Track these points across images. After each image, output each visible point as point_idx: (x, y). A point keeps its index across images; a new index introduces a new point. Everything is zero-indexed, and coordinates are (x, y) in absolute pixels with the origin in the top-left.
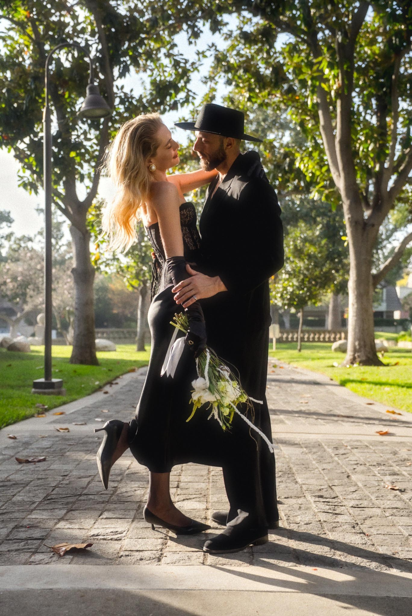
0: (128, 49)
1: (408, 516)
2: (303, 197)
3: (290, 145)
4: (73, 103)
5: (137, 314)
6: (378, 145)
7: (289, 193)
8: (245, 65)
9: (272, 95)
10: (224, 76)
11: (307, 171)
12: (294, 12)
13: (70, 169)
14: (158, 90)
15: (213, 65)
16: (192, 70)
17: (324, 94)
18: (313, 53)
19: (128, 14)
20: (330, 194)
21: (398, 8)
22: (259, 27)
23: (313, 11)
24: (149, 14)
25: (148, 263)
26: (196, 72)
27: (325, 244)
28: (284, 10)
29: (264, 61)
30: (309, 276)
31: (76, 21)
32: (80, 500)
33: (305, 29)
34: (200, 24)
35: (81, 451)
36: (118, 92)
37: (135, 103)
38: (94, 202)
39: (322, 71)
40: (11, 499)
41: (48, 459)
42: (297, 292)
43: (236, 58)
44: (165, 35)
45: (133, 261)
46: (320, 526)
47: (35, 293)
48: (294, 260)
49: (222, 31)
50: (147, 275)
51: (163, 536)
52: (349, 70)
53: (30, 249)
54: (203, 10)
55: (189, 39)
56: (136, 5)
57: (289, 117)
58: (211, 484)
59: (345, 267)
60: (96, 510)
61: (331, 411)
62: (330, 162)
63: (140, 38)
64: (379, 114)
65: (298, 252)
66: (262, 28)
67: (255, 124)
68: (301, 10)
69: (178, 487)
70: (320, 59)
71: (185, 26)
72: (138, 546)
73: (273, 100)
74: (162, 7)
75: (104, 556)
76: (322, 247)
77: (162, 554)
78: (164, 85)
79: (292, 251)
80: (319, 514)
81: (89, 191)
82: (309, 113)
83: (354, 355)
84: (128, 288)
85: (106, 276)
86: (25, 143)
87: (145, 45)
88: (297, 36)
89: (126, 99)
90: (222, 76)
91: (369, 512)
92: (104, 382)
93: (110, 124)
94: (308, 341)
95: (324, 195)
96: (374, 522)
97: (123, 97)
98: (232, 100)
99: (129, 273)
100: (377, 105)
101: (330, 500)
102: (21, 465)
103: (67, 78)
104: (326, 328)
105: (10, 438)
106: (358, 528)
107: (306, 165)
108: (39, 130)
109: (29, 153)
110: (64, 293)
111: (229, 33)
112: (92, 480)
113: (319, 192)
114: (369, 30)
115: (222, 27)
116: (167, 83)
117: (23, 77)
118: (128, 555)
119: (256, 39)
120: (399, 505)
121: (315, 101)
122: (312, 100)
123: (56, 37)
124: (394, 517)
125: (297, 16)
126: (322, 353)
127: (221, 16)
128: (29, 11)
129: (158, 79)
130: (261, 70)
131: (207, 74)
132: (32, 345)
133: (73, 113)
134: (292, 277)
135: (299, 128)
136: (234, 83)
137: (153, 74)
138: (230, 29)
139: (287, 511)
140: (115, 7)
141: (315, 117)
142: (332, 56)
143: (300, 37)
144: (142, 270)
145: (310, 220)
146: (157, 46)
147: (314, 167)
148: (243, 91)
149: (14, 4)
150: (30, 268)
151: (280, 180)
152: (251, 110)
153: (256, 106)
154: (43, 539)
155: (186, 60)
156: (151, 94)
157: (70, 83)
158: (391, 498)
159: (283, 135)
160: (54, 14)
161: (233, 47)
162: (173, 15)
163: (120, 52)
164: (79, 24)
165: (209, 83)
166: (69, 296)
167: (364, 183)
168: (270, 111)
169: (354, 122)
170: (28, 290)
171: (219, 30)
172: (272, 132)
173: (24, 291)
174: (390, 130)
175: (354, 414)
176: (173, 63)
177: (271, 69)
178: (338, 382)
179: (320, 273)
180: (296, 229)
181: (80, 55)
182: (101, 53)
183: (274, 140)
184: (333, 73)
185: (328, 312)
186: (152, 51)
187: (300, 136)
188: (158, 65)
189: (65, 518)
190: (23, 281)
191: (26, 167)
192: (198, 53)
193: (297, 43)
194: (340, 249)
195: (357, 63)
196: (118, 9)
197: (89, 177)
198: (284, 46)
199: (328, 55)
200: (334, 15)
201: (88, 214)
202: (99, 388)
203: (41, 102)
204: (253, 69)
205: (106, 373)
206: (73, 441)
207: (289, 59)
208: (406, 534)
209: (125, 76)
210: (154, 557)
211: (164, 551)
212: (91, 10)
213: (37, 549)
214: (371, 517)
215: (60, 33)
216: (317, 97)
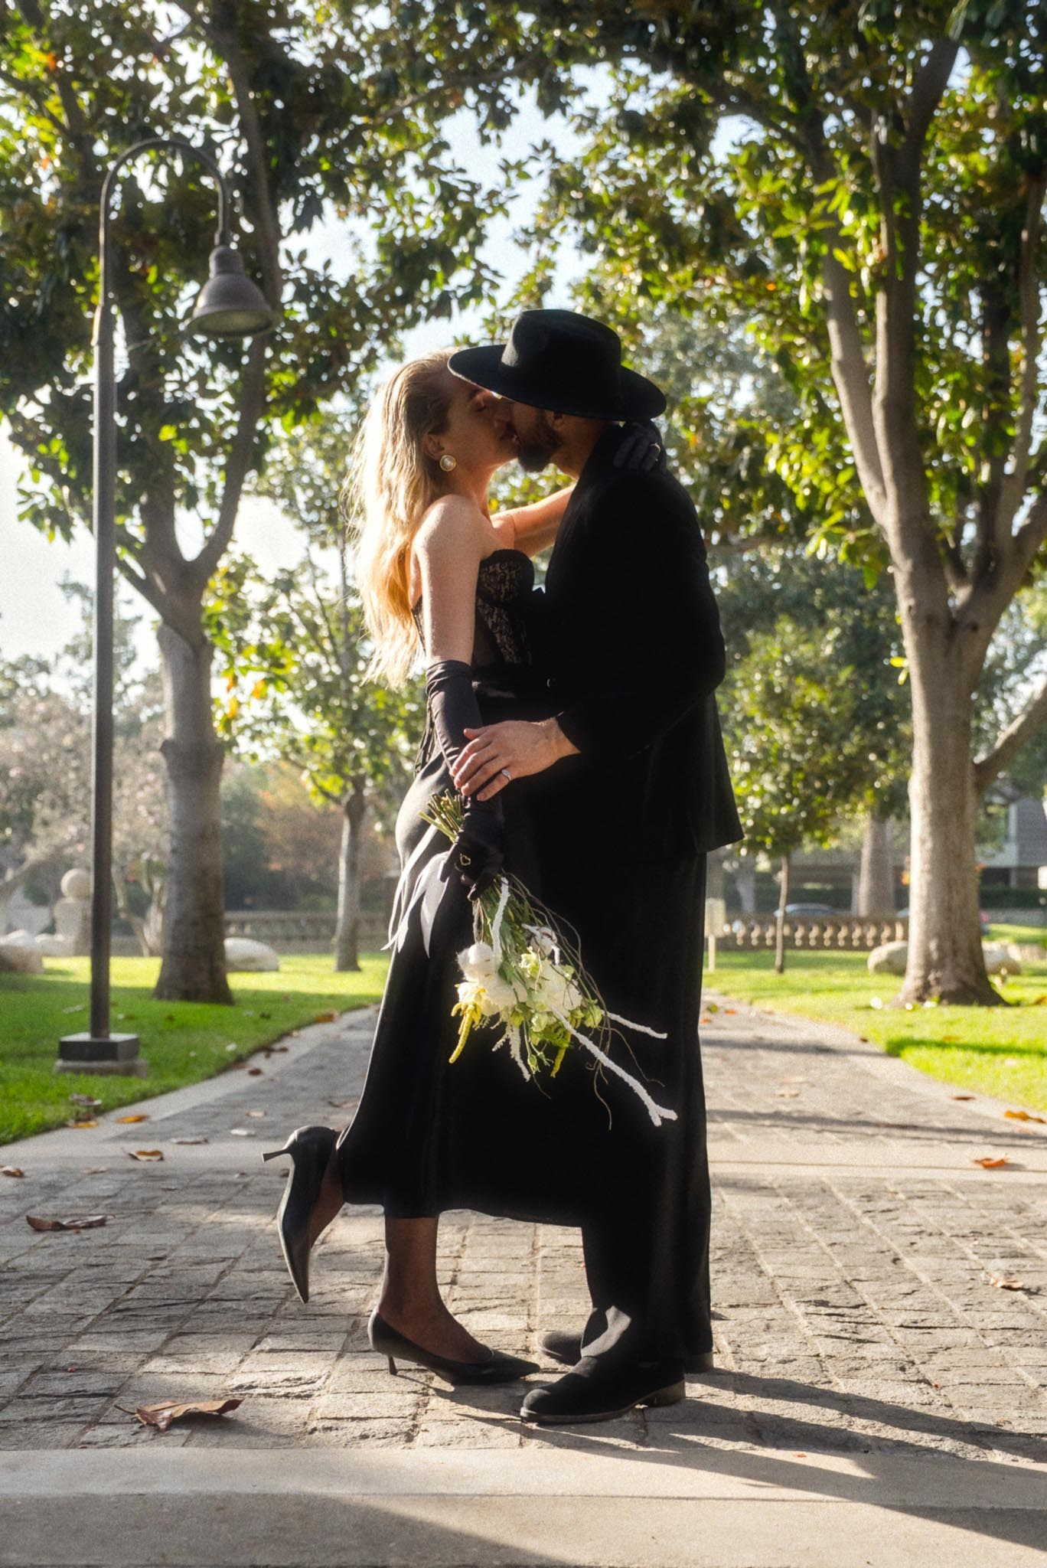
0: (318, 154)
1: (1043, 1346)
2: (789, 555)
3: (754, 414)
4: (168, 295)
5: (336, 873)
6: (985, 415)
7: (750, 543)
8: (631, 200)
9: (704, 278)
10: (576, 229)
11: (798, 480)
12: (762, 62)
13: (161, 472)
14: (397, 263)
15: (546, 198)
16: (489, 210)
17: (842, 278)
18: (813, 170)
19: (320, 64)
20: (861, 544)
21: (1032, 58)
22: (669, 100)
23: (811, 59)
24: (373, 63)
25: (366, 731)
26: (499, 216)
27: (848, 681)
28: (734, 56)
29: (682, 188)
30: (805, 765)
31: (178, 80)
32: (202, 1312)
33: (792, 107)
34: (510, 89)
35: (197, 1203)
36: (291, 269)
37: (336, 297)
38: (223, 564)
39: (834, 217)
40: (22, 1311)
41: (111, 1220)
42: (775, 811)
43: (606, 180)
44: (418, 118)
45: (326, 724)
46: (818, 1366)
47: (57, 814)
48: (766, 722)
49: (568, 110)
50: (365, 761)
51: (419, 1387)
52: (907, 216)
53: (44, 693)
54: (519, 56)
55: (481, 130)
56: (341, 41)
57: (750, 340)
58: (539, 1277)
59: (903, 745)
60: (243, 1332)
61: (859, 1113)
62: (858, 458)
63: (351, 127)
64: (987, 333)
65: (777, 703)
66: (678, 101)
67: (658, 356)
68: (781, 58)
69: (453, 1282)
70: (830, 185)
71: (470, 97)
72: (356, 1409)
73: (707, 293)
74: (410, 44)
75: (270, 1430)
76: (842, 688)
77: (415, 1426)
78: (415, 249)
79: (758, 699)
80: (817, 1340)
81: (209, 531)
82: (802, 328)
83: (925, 977)
84: (312, 798)
85: (254, 765)
86: (38, 402)
87: (365, 145)
88: (768, 124)
89: (312, 288)
90: (570, 229)
91: (942, 1337)
92: (251, 1045)
93: (269, 353)
94: (806, 946)
95: (844, 545)
96: (954, 1359)
97: (304, 281)
98: (596, 292)
99: (317, 758)
100: (982, 308)
101: (846, 1311)
102: (41, 1236)
103: (153, 231)
104: (853, 913)
105: (8, 1174)
106: (913, 1370)
107: (796, 467)
108: (75, 368)
109: (49, 429)
110: (136, 812)
111: (588, 114)
112: (231, 1267)
113: (831, 537)
114: (961, 112)
115: (569, 99)
116: (424, 246)
117: (36, 226)
118: (330, 1429)
119: (661, 131)
120: (1022, 1321)
121: (818, 297)
122: (811, 293)
123: (125, 120)
124: (1005, 1349)
125: (768, 72)
126: (841, 977)
127: (567, 70)
128: (53, 53)
129: (398, 234)
130: (674, 212)
131: (529, 223)
132: (48, 955)
133: (170, 323)
134: (761, 769)
135: (775, 368)
136: (601, 247)
137: (384, 220)
138: (592, 105)
139: (734, 1336)
140: (284, 44)
141: (819, 339)
142: (863, 177)
143: (778, 129)
144: (351, 748)
145: (810, 618)
146: (396, 147)
147: (816, 471)
148: (627, 267)
149: (14, 34)
150: (44, 744)
151: (726, 505)
152: (649, 320)
153: (660, 309)
154: (112, 1396)
155: (472, 184)
156: (379, 274)
157: (162, 243)
158: (1003, 1307)
159: (735, 388)
160: (119, 61)
161: (599, 151)
162: (438, 65)
163: (297, 164)
164: (186, 88)
165: (535, 246)
166: (151, 821)
167: (950, 514)
168: (697, 322)
169: (922, 352)
170: (37, 805)
171: (563, 108)
172: (705, 378)
173: (25, 806)
174: (1019, 374)
175: (920, 1120)
176: (438, 191)
177: (701, 211)
178: (880, 1046)
179: (835, 759)
180: (769, 639)
181: (190, 169)
182: (245, 166)
183: (711, 399)
184: (864, 222)
185: (859, 869)
186: (382, 158)
187: (782, 389)
188: (397, 197)
189: (166, 1352)
190: (26, 779)
191: (40, 465)
192: (506, 168)
193: (770, 145)
194: (890, 695)
195: (928, 197)
196: (292, 49)
197: (211, 495)
198: (736, 151)
199: (851, 177)
200: (867, 72)
201: (206, 594)
202: (238, 1061)
203: (83, 294)
204: (651, 210)
205: (256, 1023)
206: (174, 1182)
207: (749, 183)
208: (1033, 1383)
209: (309, 226)
210: (396, 1430)
211: (420, 1420)
212: (219, 52)
213: (99, 1416)
214: (948, 1348)
215: (135, 111)
216: (825, 286)
